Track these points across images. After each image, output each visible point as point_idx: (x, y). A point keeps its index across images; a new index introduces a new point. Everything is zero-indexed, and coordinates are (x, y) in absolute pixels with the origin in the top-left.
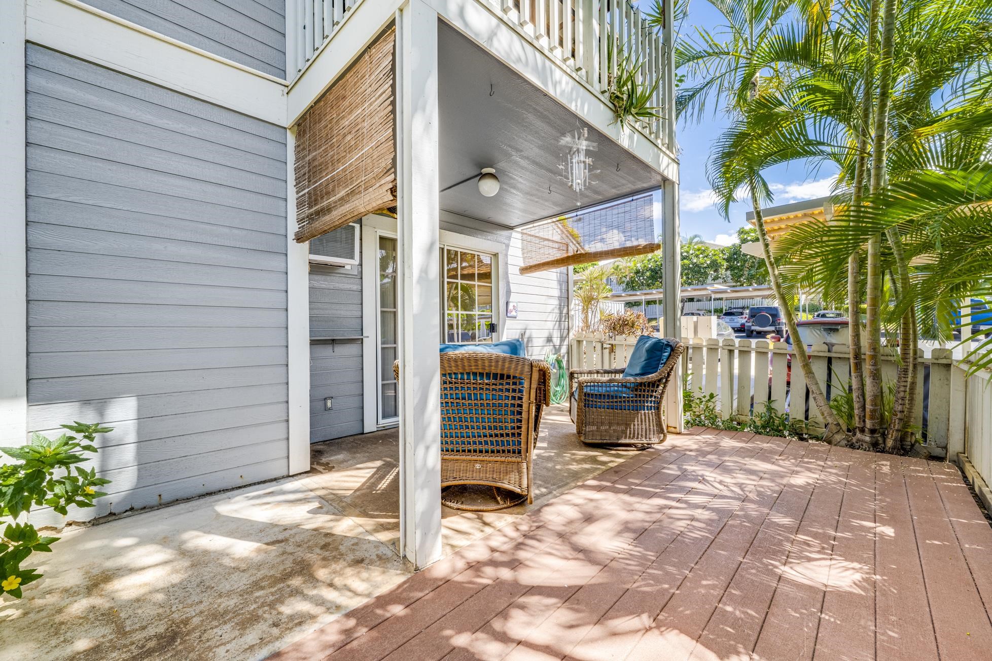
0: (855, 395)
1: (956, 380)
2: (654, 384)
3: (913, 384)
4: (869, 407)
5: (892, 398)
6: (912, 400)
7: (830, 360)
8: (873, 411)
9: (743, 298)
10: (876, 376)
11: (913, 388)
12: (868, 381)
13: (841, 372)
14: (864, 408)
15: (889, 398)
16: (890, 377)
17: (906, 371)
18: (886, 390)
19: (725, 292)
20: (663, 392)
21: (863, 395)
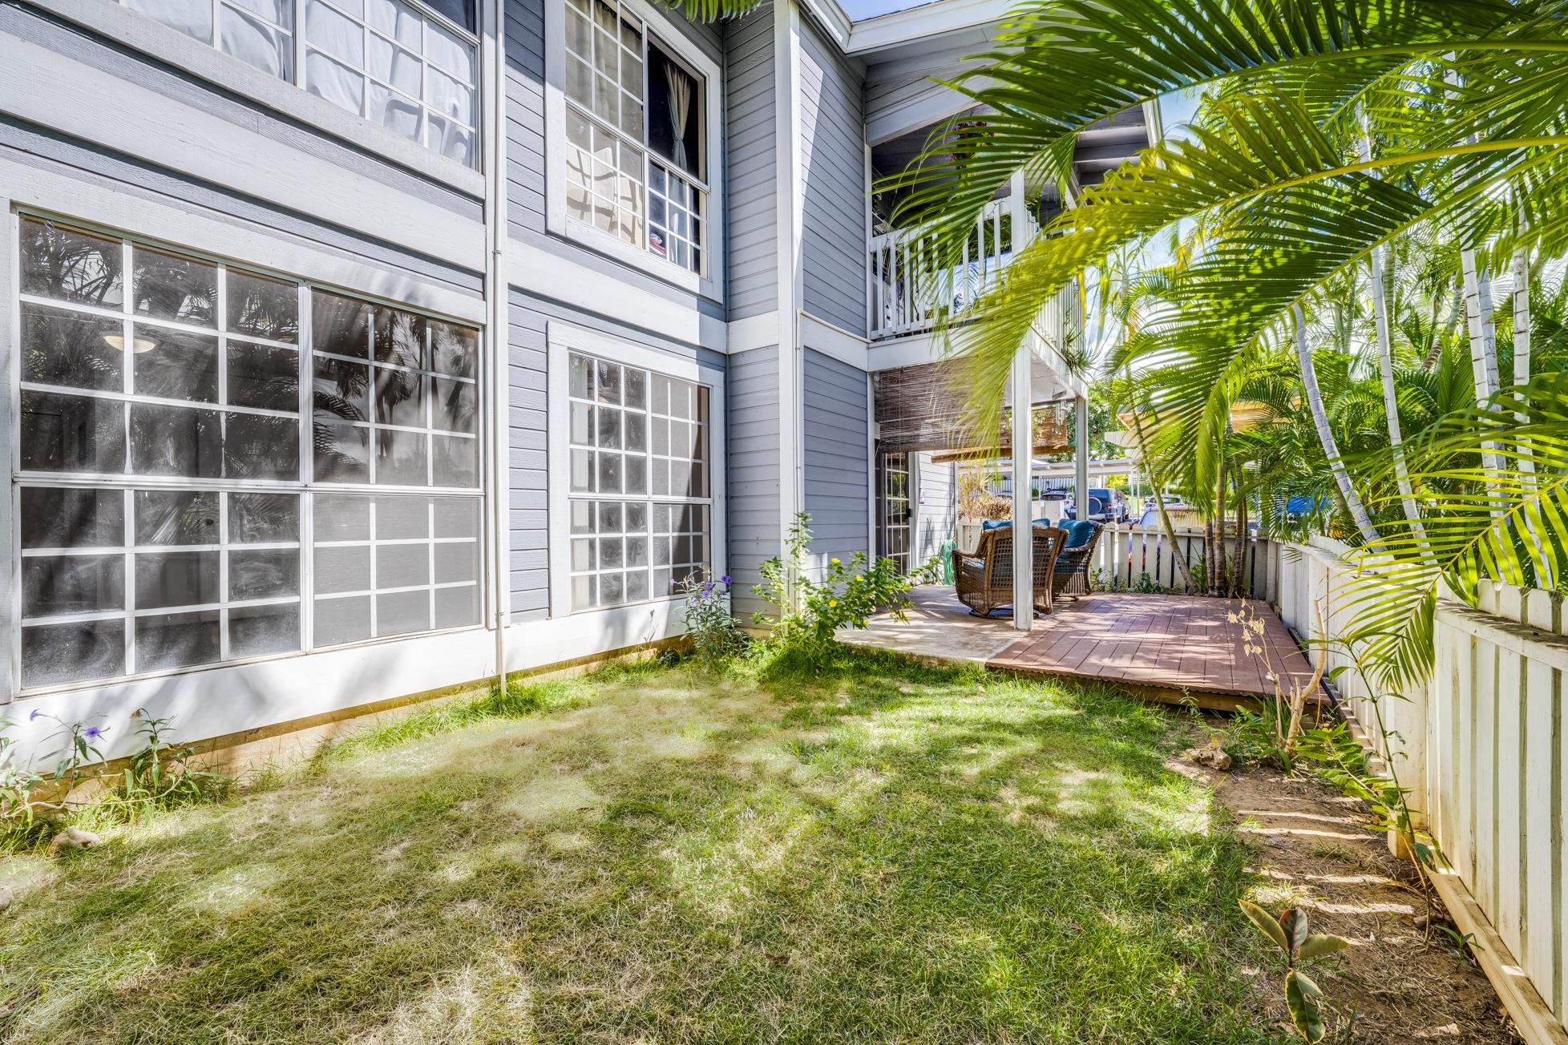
0: (1208, 563)
1: (1271, 549)
2: (1082, 554)
3: (1245, 553)
4: (1217, 570)
5: (1231, 564)
6: (1244, 564)
7: (1189, 539)
8: (1220, 573)
9: (1061, 477)
10: (1222, 548)
11: (1244, 558)
12: (1217, 552)
13: (1197, 547)
14: (1214, 572)
15: (1229, 564)
16: (1230, 549)
17: (1240, 544)
18: (1228, 559)
19: (1044, 469)
20: (1088, 562)
21: (1213, 562)
